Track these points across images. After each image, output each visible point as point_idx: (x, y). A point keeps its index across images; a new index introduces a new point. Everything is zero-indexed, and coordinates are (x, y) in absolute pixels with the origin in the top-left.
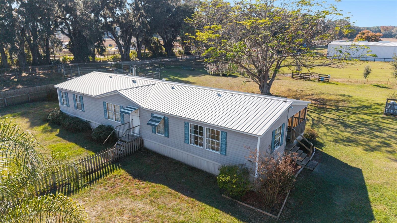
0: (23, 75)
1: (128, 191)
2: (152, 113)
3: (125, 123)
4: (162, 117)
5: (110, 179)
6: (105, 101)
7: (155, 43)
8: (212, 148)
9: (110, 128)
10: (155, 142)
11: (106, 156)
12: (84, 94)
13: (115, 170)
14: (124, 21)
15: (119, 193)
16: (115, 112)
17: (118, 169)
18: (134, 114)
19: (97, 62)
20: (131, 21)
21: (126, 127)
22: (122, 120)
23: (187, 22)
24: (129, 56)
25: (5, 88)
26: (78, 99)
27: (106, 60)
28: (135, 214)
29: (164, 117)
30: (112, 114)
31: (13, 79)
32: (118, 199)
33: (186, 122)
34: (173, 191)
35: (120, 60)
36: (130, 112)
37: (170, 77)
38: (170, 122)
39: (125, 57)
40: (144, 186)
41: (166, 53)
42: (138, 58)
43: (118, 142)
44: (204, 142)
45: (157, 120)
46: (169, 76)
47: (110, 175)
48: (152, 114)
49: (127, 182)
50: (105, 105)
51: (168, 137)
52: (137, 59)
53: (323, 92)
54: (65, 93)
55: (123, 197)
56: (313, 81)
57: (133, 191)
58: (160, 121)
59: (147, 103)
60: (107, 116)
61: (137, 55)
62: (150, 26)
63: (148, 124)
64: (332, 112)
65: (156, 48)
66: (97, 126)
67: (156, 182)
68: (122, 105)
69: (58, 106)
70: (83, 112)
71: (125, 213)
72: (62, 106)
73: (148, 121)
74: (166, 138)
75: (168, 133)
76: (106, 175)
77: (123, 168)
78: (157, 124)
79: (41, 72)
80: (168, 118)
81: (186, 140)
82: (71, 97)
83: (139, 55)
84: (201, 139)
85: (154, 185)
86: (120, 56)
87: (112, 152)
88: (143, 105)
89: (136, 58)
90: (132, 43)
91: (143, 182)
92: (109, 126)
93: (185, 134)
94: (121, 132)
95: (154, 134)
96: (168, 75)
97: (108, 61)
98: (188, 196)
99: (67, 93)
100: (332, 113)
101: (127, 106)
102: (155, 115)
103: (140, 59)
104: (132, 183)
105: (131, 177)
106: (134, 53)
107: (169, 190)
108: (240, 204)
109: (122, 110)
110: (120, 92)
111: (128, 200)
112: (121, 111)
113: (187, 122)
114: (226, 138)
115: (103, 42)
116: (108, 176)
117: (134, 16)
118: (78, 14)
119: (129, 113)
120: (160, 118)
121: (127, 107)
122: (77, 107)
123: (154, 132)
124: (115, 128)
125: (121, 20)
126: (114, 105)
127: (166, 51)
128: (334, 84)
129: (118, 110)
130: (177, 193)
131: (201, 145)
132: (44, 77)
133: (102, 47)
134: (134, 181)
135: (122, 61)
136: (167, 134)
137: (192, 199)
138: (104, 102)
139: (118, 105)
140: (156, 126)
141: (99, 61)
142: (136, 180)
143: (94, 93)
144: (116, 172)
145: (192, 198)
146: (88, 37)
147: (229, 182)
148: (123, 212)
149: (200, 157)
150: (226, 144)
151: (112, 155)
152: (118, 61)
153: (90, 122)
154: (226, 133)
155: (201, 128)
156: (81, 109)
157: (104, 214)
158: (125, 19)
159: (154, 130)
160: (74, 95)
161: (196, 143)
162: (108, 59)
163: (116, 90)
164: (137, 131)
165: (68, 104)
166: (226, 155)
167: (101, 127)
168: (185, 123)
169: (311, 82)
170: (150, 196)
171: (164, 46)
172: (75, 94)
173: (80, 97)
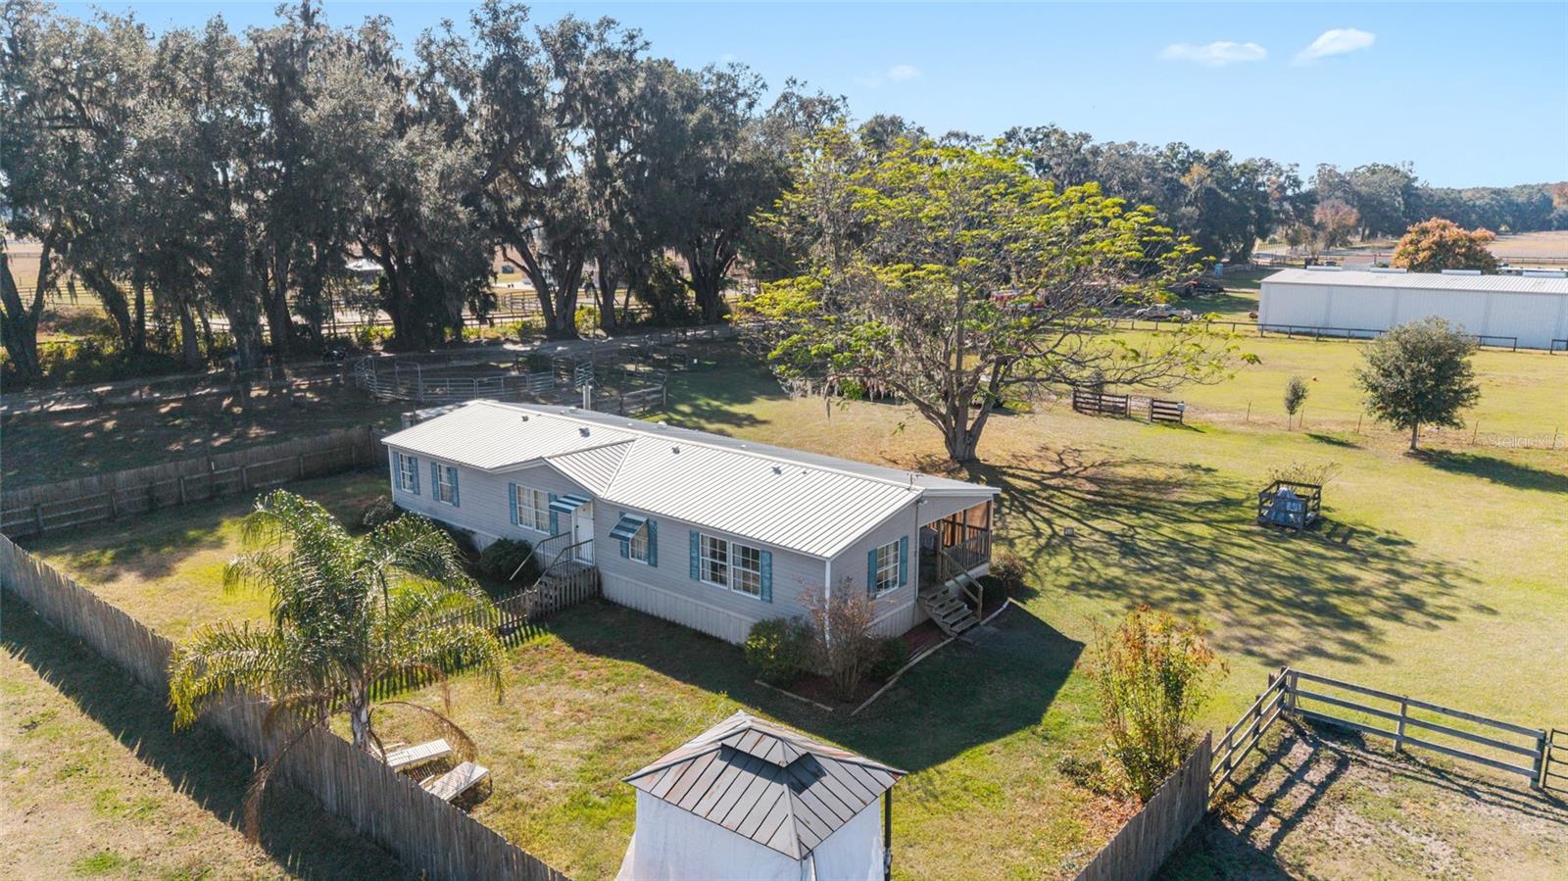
0: (254, 394)
1: (563, 672)
2: (621, 510)
3: (561, 532)
4: (644, 520)
5: (526, 650)
6: (513, 481)
7: (662, 276)
8: (746, 589)
9: (524, 548)
10: (627, 579)
11: (514, 608)
12: (461, 465)
13: (537, 636)
14: (559, 215)
15: (546, 676)
16: (536, 507)
17: (543, 634)
18: (581, 513)
19: (468, 345)
20: (580, 214)
21: (562, 542)
22: (554, 527)
23: (759, 225)
24: (573, 322)
25: (215, 435)
26: (444, 474)
27: (498, 338)
28: (578, 707)
29: (647, 521)
30: (529, 512)
31: (230, 406)
32: (543, 686)
33: (694, 533)
34: (656, 674)
35: (545, 337)
36: (572, 508)
37: (698, 402)
38: (660, 529)
39: (561, 325)
40: (597, 664)
41: (700, 308)
42: (601, 327)
43: (544, 578)
44: (729, 575)
45: (630, 526)
46: (696, 399)
47: (526, 645)
48: (622, 514)
49: (563, 657)
50: (514, 492)
51: (655, 565)
52: (599, 332)
53: (1140, 455)
54: (410, 459)
55: (553, 681)
56: (1134, 420)
57: (572, 673)
58: (638, 528)
59: (611, 488)
60: (517, 519)
61: (598, 319)
62: (640, 233)
63: (612, 535)
64: (1119, 515)
65: (663, 292)
66: (492, 542)
67: (623, 658)
68: (554, 491)
69: (389, 493)
70: (455, 508)
71: (557, 705)
72: (398, 491)
73: (612, 530)
74: (652, 569)
75: (656, 558)
76: (517, 645)
77: (553, 632)
78: (630, 535)
79: (304, 384)
80: (655, 523)
81: (694, 572)
82: (425, 473)
83: (609, 319)
84: (723, 567)
85: (619, 662)
86: (540, 321)
87: (530, 596)
88: (605, 494)
89: (596, 327)
90: (583, 280)
91: (595, 658)
92: (520, 542)
93: (691, 558)
94: (549, 555)
95: (624, 560)
96: (693, 395)
97: (503, 339)
98: (685, 682)
99: (413, 458)
100: (1119, 519)
101: (565, 494)
102: (628, 516)
103: (609, 331)
104: (571, 660)
105: (571, 649)
106: (590, 312)
107: (649, 672)
108: (787, 697)
109: (553, 503)
110: (551, 461)
111: (563, 688)
112: (551, 507)
113: (694, 531)
114: (770, 565)
115: (491, 279)
116: (521, 646)
117: (592, 198)
118: (425, 210)
119: (569, 512)
120: (640, 523)
121: (565, 497)
122: (438, 495)
123: (624, 554)
124: (534, 546)
125: (550, 211)
126: (535, 492)
127: (698, 300)
128: (1195, 430)
129: (544, 503)
130: (663, 676)
131: (723, 581)
132: (316, 400)
133: (487, 296)
134: (578, 656)
135: (550, 340)
136: (652, 559)
137: (693, 687)
138: (510, 484)
139: (544, 492)
140: (627, 539)
141: (473, 338)
142: (581, 654)
143: (487, 461)
144: (538, 640)
145: (692, 684)
146: (449, 277)
147: (763, 649)
148: (553, 704)
149: (721, 610)
150: (771, 578)
151: (529, 605)
152: (537, 339)
153: (474, 533)
154: (771, 554)
155: (723, 545)
156: (451, 500)
157: (517, 706)
158: (562, 209)
159: (625, 551)
160: (433, 464)
161: (714, 579)
162: (505, 334)
163: (541, 458)
164: (587, 553)
165: (416, 489)
166: (771, 601)
167: (502, 545)
168: (692, 535)
169: (1127, 423)
170: (608, 681)
171: (692, 286)
172: (435, 463)
173: (449, 470)
